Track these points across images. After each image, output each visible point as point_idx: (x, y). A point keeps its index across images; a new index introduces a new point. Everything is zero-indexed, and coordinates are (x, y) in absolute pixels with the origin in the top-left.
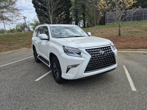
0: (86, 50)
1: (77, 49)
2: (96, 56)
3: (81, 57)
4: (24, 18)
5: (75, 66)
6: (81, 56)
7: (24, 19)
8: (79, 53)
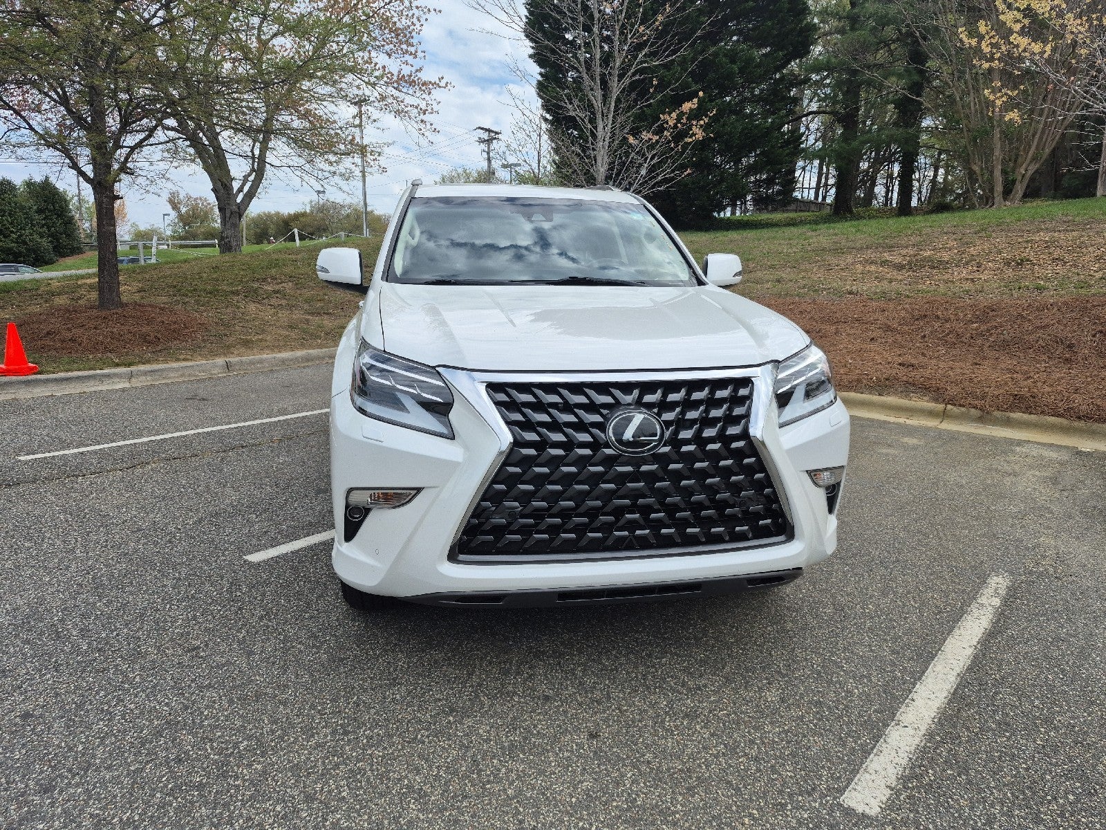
0: (493, 387)
1: (433, 371)
2: (583, 445)
3: (453, 438)
4: (485, 136)
5: (396, 497)
6: (449, 425)
7: (483, 146)
8: (440, 409)
